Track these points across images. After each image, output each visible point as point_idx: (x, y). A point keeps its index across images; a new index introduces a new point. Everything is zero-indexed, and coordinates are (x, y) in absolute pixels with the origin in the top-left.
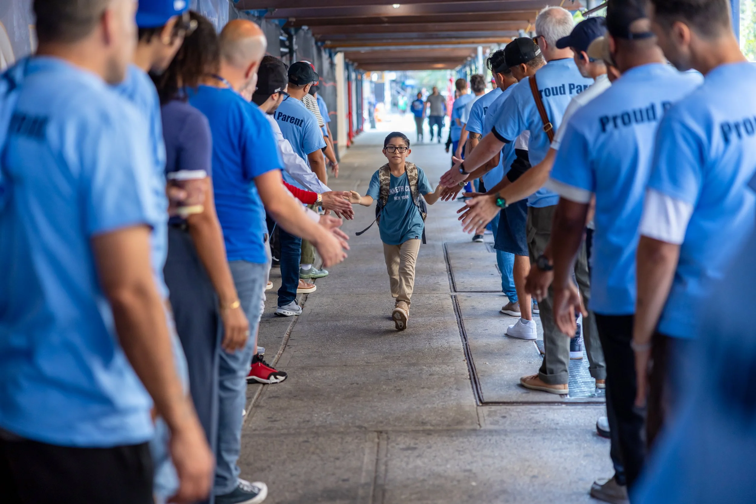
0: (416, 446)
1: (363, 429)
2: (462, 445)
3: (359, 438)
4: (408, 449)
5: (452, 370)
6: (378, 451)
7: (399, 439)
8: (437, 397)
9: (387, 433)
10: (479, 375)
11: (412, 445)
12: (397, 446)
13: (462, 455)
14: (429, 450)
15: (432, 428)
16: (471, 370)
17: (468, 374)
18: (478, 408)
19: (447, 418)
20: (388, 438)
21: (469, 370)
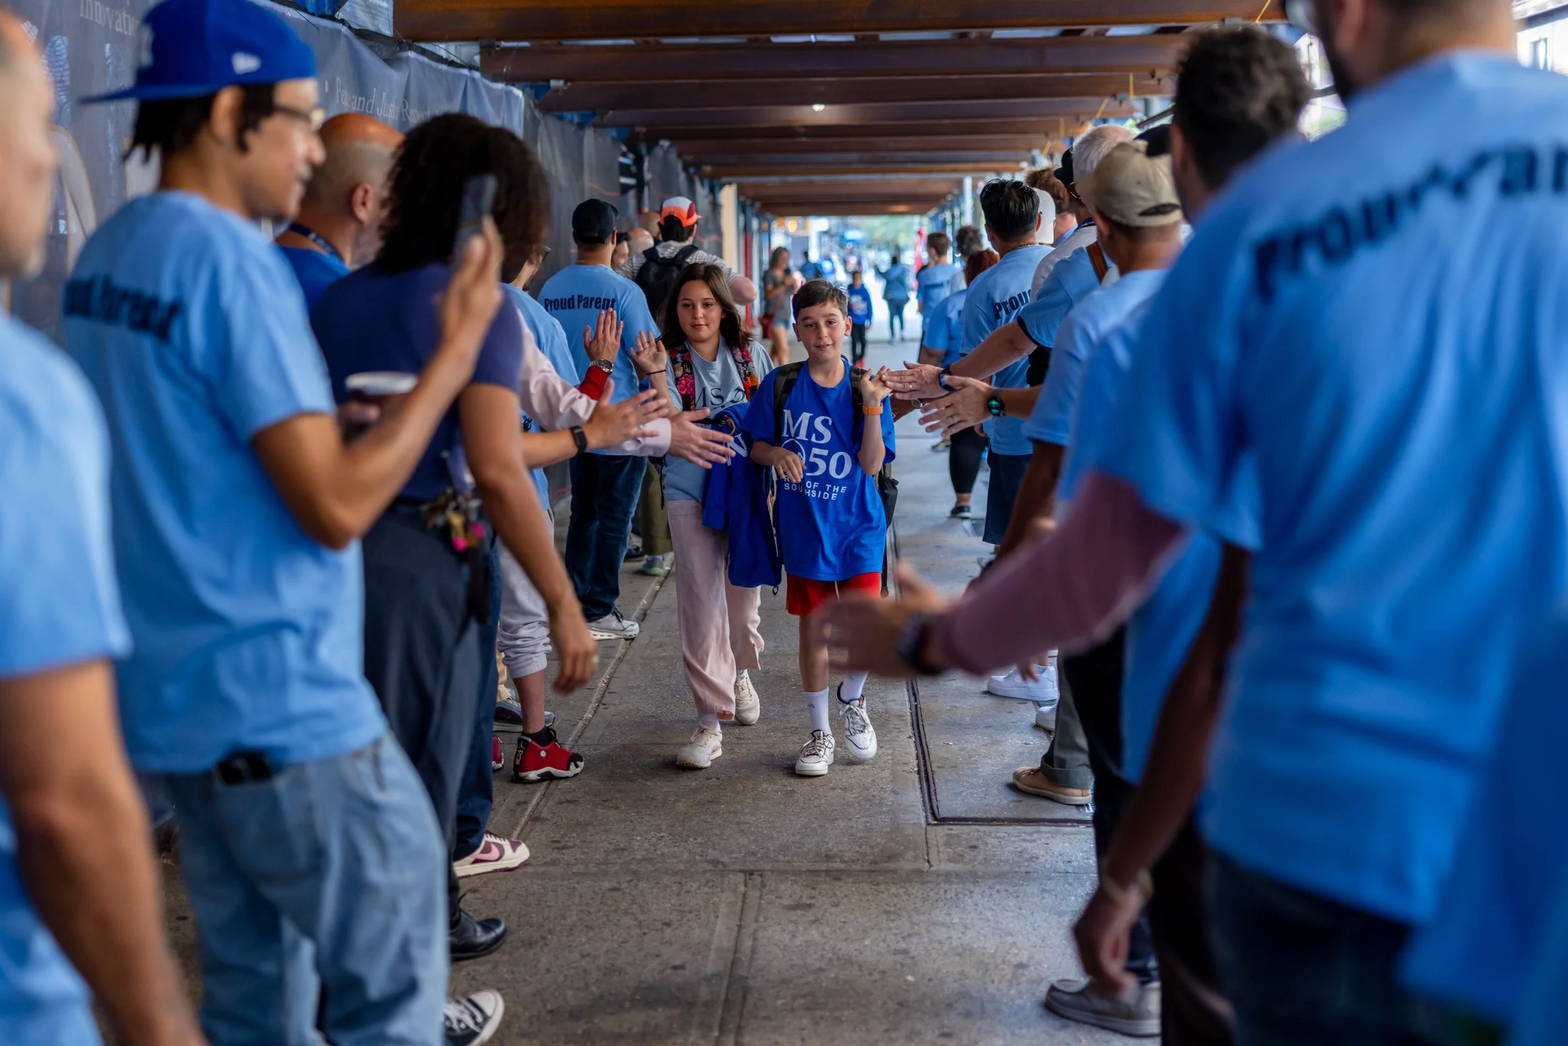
0: (813, 901)
1: (720, 866)
2: (895, 900)
3: (710, 884)
4: (797, 906)
5: (887, 755)
6: (742, 911)
7: (782, 887)
8: (856, 805)
9: (761, 875)
10: (934, 765)
11: (805, 900)
12: (778, 901)
13: (893, 920)
14: (833, 910)
15: (843, 866)
16: (921, 755)
17: (915, 762)
18: (929, 828)
19: (872, 847)
20: (763, 885)
21: (917, 755)
